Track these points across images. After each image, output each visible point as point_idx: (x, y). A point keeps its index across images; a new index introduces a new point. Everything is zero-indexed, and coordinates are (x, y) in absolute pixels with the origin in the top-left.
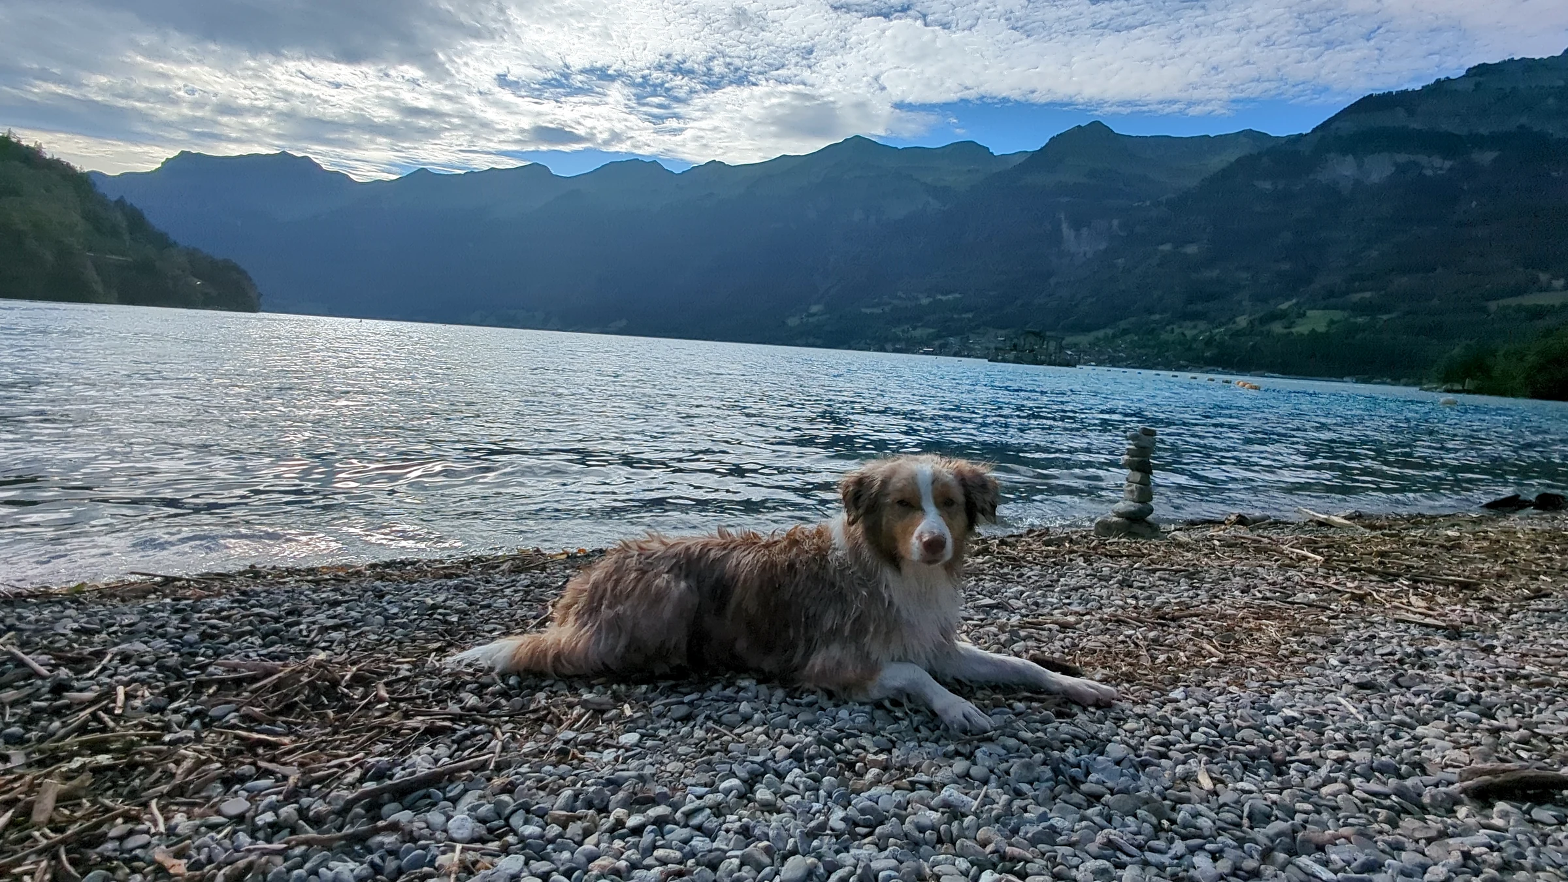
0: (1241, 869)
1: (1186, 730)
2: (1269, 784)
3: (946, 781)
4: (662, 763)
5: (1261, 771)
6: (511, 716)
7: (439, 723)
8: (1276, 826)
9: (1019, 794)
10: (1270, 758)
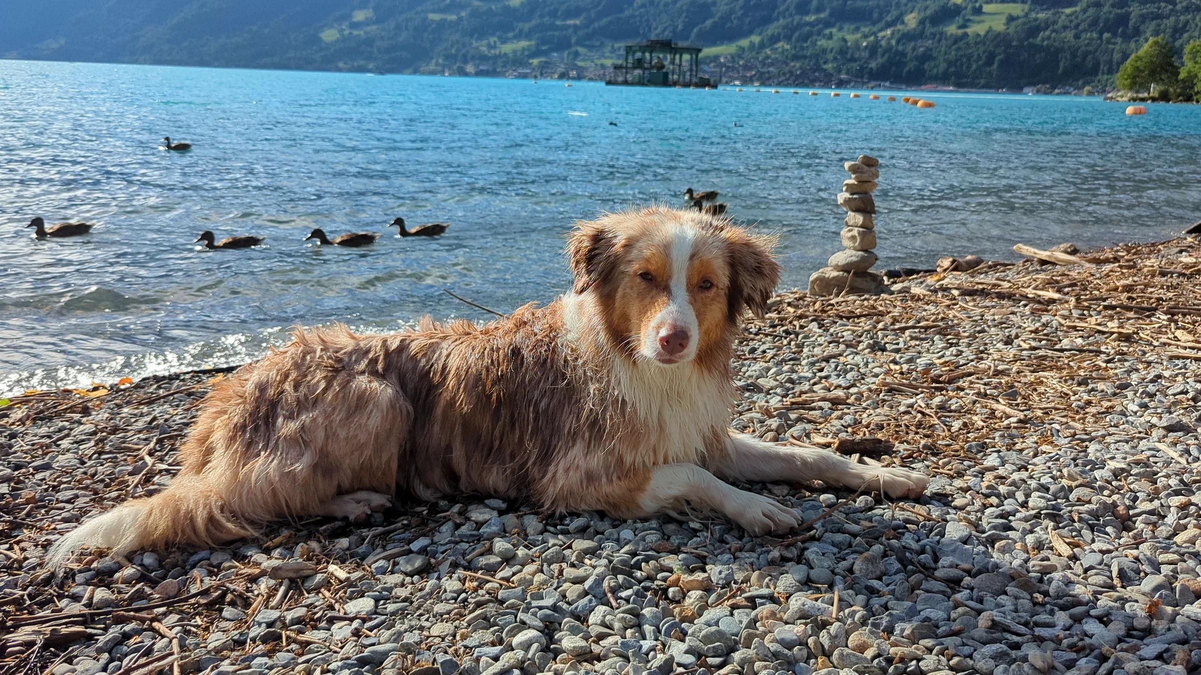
0: (1135, 629)
1: (1020, 496)
2: (1122, 541)
3: (790, 590)
4: (422, 628)
5: (1109, 529)
6: (168, 605)
7: (64, 630)
8: (1150, 582)
9: (872, 592)
10: (1114, 514)
